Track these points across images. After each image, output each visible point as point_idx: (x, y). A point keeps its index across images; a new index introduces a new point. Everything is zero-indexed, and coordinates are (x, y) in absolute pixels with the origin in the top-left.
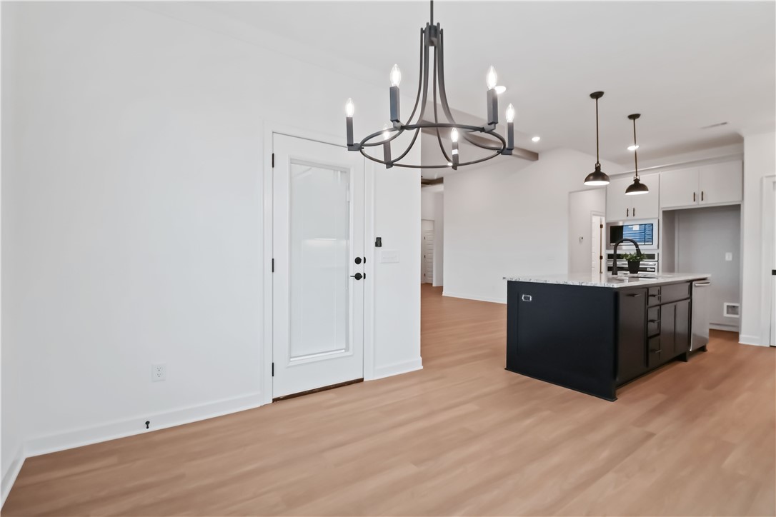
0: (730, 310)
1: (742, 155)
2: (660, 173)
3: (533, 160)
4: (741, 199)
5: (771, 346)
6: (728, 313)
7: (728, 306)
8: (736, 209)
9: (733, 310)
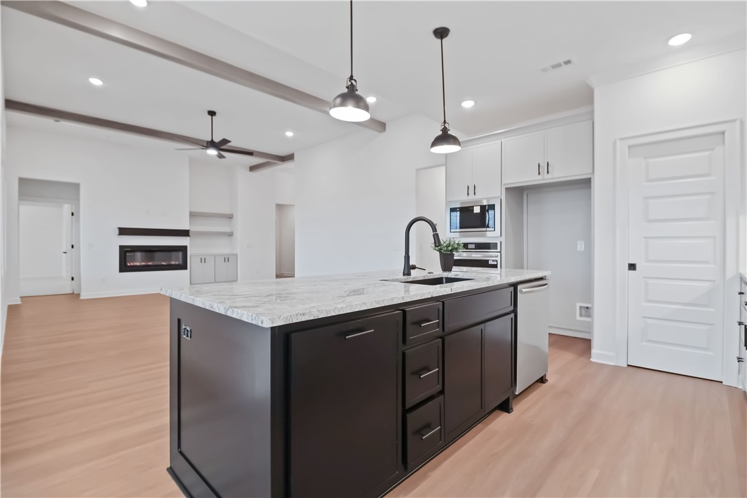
0: (583, 311)
1: (592, 112)
2: (503, 140)
3: (381, 132)
4: (591, 171)
5: (628, 365)
6: (581, 315)
7: (580, 307)
8: (586, 183)
9: (587, 311)
